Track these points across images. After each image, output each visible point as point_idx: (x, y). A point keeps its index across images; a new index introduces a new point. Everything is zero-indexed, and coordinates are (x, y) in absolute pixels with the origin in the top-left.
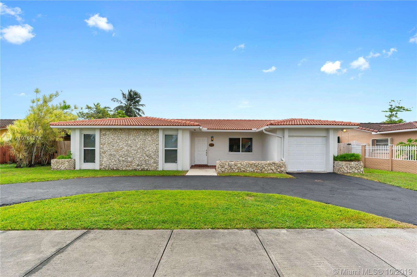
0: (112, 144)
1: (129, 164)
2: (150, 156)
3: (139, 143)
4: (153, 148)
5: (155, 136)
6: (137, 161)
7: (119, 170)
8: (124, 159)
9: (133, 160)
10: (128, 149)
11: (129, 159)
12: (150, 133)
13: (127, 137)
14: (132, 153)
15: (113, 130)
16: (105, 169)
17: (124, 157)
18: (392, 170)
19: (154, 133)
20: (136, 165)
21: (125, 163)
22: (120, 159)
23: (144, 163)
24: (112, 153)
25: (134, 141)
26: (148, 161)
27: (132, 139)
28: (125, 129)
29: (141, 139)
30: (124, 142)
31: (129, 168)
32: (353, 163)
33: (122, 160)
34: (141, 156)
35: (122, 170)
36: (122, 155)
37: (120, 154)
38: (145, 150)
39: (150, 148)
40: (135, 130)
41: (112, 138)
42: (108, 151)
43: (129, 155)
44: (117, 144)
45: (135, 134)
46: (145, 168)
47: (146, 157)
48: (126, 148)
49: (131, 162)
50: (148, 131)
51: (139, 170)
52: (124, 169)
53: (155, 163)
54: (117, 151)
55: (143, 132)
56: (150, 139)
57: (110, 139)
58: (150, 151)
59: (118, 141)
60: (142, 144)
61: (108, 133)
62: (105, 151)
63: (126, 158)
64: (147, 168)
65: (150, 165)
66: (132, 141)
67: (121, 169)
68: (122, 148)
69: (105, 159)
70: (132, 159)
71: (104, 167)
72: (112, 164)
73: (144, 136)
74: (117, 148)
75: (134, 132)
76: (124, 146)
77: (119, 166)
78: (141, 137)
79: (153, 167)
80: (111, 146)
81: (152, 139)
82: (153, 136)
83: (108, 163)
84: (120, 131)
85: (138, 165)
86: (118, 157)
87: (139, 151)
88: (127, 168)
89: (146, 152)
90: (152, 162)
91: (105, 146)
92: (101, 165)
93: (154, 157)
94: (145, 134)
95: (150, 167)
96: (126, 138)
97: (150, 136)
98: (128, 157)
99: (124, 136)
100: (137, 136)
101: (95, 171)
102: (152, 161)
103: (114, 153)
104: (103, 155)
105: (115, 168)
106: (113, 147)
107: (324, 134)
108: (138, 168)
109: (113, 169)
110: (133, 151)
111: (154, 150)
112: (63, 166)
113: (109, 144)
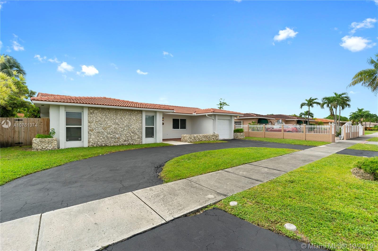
0: (100, 122)
1: (117, 140)
2: (135, 132)
3: (126, 122)
4: (138, 126)
5: (138, 116)
6: (124, 138)
7: (107, 146)
8: (112, 136)
9: (121, 137)
10: (116, 127)
11: (117, 136)
12: (135, 114)
13: (115, 116)
14: (119, 131)
15: (100, 109)
16: (93, 146)
17: (112, 134)
18: (249, 137)
19: (138, 114)
20: (123, 140)
21: (113, 139)
22: (108, 136)
23: (130, 139)
24: (100, 130)
25: (121, 120)
26: (133, 137)
27: (119, 118)
28: (113, 109)
29: (127, 119)
30: (112, 121)
31: (117, 144)
32: (241, 133)
33: (110, 137)
34: (127, 133)
35: (111, 146)
36: (111, 132)
37: (108, 131)
38: (131, 128)
39: (135, 126)
40: (122, 111)
41: (100, 117)
42: (96, 128)
43: (116, 132)
44: (106, 122)
45: (122, 114)
46: (131, 142)
47: (131, 133)
48: (114, 126)
49: (118, 138)
50: (133, 112)
51: (126, 144)
52: (112, 145)
53: (139, 138)
54: (105, 129)
55: (129, 112)
56: (134, 118)
57: (98, 117)
58: (135, 129)
59: (106, 120)
60: (128, 122)
61: (96, 111)
62: (93, 129)
63: (114, 134)
64: (133, 142)
65: (135, 140)
66: (119, 120)
67: (109, 145)
68: (111, 126)
69: (93, 137)
70: (119, 135)
71: (92, 145)
72: (101, 141)
73: (129, 116)
74: (106, 126)
75: (121, 112)
76: (112, 125)
77: (107, 142)
78: (127, 116)
79: (137, 142)
80: (99, 124)
81: (136, 118)
82: (137, 116)
83: (97, 140)
84: (108, 111)
85: (125, 141)
86: (106, 134)
87: (126, 128)
88: (115, 144)
89: (131, 129)
90: (136, 138)
91: (93, 124)
92: (89, 142)
93: (138, 133)
94: (130, 115)
95: (135, 142)
96: (113, 117)
97: (134, 116)
98: (116, 134)
99: (112, 115)
100: (124, 116)
101: (83, 148)
102: (137, 136)
103: (102, 130)
104: (90, 132)
105: (104, 145)
106: (100, 125)
107: (229, 118)
108: (125, 143)
109: (101, 146)
110: (120, 129)
111: (138, 128)
112: (50, 145)
113: (97, 122)
